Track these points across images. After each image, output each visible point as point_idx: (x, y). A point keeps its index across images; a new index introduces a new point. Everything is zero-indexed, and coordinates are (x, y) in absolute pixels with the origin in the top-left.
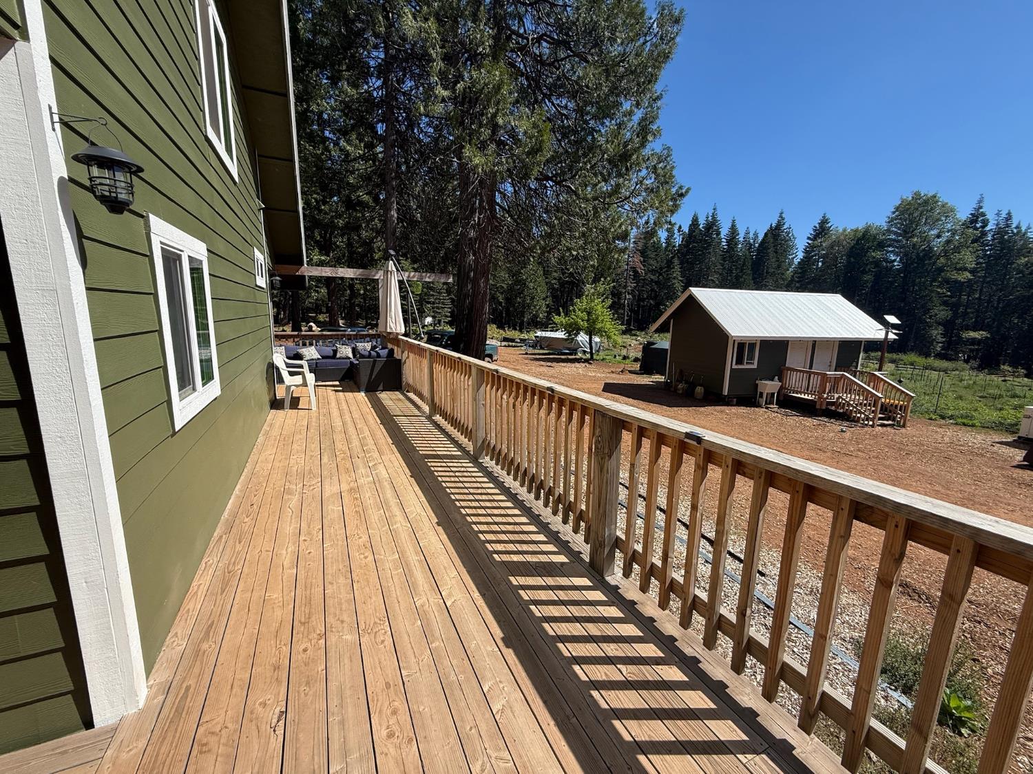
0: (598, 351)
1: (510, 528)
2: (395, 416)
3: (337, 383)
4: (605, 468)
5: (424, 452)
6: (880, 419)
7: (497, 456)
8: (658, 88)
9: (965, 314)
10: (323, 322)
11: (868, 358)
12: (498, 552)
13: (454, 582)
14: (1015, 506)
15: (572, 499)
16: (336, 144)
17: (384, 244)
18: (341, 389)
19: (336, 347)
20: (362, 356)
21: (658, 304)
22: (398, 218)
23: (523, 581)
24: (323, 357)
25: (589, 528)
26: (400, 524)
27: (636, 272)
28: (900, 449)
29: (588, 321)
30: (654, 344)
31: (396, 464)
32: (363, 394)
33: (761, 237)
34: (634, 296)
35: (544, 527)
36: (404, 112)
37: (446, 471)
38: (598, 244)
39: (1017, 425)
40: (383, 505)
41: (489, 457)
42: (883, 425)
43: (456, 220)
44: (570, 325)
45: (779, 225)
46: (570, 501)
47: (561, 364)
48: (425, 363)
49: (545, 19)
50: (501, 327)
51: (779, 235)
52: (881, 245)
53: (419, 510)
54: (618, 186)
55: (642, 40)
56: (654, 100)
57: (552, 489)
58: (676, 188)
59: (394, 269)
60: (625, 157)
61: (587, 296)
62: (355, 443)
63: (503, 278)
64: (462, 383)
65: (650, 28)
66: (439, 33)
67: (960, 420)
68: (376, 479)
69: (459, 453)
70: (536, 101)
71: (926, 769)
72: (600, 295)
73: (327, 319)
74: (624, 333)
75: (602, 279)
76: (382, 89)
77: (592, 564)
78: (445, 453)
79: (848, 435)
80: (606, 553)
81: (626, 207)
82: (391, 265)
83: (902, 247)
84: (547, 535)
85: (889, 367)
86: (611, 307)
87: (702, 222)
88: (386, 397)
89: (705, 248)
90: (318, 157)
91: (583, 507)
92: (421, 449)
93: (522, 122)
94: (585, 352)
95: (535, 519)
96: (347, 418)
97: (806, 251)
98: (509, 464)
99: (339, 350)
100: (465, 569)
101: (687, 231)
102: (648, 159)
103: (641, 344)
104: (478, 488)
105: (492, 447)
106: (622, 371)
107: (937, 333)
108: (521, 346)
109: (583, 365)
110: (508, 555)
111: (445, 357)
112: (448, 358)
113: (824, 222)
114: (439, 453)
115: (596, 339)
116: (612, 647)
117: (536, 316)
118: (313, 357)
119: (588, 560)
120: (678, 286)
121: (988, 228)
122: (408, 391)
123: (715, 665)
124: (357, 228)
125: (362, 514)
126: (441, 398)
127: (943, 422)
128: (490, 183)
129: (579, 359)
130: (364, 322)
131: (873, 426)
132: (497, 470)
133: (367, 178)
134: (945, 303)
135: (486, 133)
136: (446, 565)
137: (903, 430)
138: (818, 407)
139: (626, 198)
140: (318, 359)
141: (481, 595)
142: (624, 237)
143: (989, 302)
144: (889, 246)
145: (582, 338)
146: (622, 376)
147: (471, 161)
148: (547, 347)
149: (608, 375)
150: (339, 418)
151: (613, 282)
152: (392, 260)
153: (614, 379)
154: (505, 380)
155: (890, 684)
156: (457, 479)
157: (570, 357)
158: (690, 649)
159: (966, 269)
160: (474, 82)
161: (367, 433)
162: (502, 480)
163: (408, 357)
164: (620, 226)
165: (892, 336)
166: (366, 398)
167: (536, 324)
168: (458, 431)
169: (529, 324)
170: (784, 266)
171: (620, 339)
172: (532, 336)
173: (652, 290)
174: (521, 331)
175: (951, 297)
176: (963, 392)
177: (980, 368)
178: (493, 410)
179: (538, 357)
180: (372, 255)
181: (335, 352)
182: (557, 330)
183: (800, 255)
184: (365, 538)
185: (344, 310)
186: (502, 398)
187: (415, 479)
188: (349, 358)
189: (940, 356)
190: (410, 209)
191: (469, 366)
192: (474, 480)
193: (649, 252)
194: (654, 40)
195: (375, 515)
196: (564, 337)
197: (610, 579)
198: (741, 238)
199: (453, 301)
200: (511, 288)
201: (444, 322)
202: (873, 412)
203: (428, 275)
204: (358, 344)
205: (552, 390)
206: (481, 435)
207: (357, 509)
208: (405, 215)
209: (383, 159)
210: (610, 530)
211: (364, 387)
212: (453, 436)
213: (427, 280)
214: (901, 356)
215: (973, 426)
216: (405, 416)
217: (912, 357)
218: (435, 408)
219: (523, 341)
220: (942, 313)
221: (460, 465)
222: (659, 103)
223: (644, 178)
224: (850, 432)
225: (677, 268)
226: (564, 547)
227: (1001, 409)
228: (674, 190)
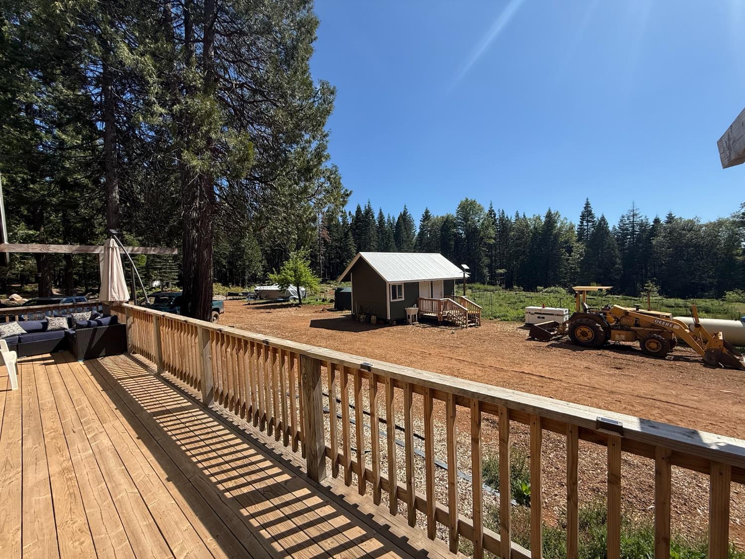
0: (305, 297)
1: (239, 463)
2: (119, 379)
3: (49, 355)
4: (312, 398)
5: (152, 411)
6: (469, 323)
7: (224, 399)
8: (325, 129)
9: (496, 260)
10: (30, 292)
11: (459, 287)
12: (228, 490)
13: (186, 534)
14: (530, 361)
15: (290, 425)
16: (48, 132)
17: (106, 221)
18: (53, 361)
19: (47, 319)
20: (81, 326)
21: (342, 262)
22: (120, 199)
23: (253, 509)
24: (29, 332)
25: (305, 445)
26: (126, 492)
27: (325, 241)
28: (480, 339)
29: (295, 276)
30: (342, 289)
31: (121, 429)
32: (81, 362)
33: (396, 220)
34: (325, 257)
35: (269, 453)
36: (125, 116)
37: (175, 424)
38: (296, 224)
39: (524, 317)
40: (105, 476)
41: (218, 402)
42: (471, 326)
43: (179, 204)
44: (282, 280)
45: (405, 213)
46: (289, 427)
47: (277, 309)
48: (152, 327)
49: (245, 74)
50: (225, 284)
51: (406, 219)
52: (455, 226)
53: (147, 470)
54: (306, 188)
55: (312, 100)
56: (324, 136)
57: (274, 420)
58: (344, 190)
59: (116, 245)
60: (308, 170)
61: (292, 259)
62: (70, 417)
63: (225, 247)
64: (189, 342)
65: (316, 94)
66: (155, 67)
67: (502, 318)
68: (96, 450)
69: (189, 404)
70: (242, 125)
71: (512, 549)
72: (301, 258)
73: (37, 289)
74: (322, 283)
75: (302, 247)
76: (101, 95)
77: (309, 474)
78: (175, 406)
79: (455, 335)
80: (319, 463)
81: (313, 200)
82: (113, 242)
83: (464, 226)
84: (273, 459)
85: (469, 291)
86: (310, 266)
87: (363, 209)
88: (108, 362)
89: (366, 226)
90: (27, 143)
91: (299, 429)
92: (149, 407)
93: (232, 139)
94: (295, 299)
95: (261, 448)
96: (61, 391)
97: (420, 228)
98: (236, 405)
99: (51, 322)
100: (197, 518)
101: (355, 215)
102: (324, 172)
103: (334, 289)
104: (208, 433)
105: (220, 393)
106: (323, 310)
107: (486, 271)
108: (245, 299)
109: (295, 308)
110: (238, 490)
111: (172, 321)
112: (175, 321)
113: (427, 212)
114: (168, 408)
115: (302, 289)
116: (329, 542)
117: (255, 275)
118: (14, 333)
119: (306, 472)
120: (353, 250)
121: (496, 218)
122: (134, 353)
123: (399, 526)
124: (75, 206)
125: (78, 495)
126: (169, 356)
127: (496, 320)
128: (208, 180)
129: (291, 305)
130: (84, 289)
131: (466, 328)
132: (227, 412)
133: (86, 165)
134: (486, 255)
135: (201, 143)
136: (177, 519)
137: (480, 328)
138: (439, 320)
139: (313, 195)
140: (22, 334)
141: (214, 538)
142: (314, 219)
143: (503, 254)
144: (459, 226)
145: (292, 288)
146: (323, 314)
147: (190, 163)
148: (266, 297)
149: (313, 314)
150: (50, 394)
151: (310, 248)
152: (114, 238)
153: (317, 317)
154: (228, 337)
155: (496, 489)
156: (187, 430)
157: (284, 303)
158: (383, 520)
159: (492, 238)
160: (188, 107)
161: (85, 403)
162: (231, 420)
163: (133, 322)
164: (310, 214)
165: (467, 276)
166: (85, 367)
167: (255, 280)
168: (188, 384)
169: (249, 280)
170: (411, 236)
171: (318, 288)
172: (253, 289)
173: (337, 253)
174: (243, 286)
175: (489, 252)
176: (501, 302)
177: (506, 288)
178: (219, 362)
179: (258, 306)
180: (91, 230)
181: (45, 325)
182: (272, 284)
183: (418, 231)
184: (81, 521)
185: (59, 279)
186: (226, 352)
187: (142, 441)
188: (64, 329)
189: (490, 283)
190: (133, 193)
191: (195, 327)
192: (204, 426)
193: (332, 228)
194: (320, 101)
195: (94, 492)
196: (278, 289)
197: (324, 483)
198: (386, 219)
199: (180, 267)
200: (232, 255)
201: (172, 284)
202: (465, 319)
203: (153, 248)
204: (74, 315)
205: (266, 342)
206: (209, 384)
207: (71, 491)
208: (127, 196)
209: (103, 150)
210: (320, 443)
211: (83, 356)
212: (182, 389)
213: (152, 253)
214: (473, 285)
215: (508, 320)
216: (131, 378)
217: (477, 285)
218: (163, 366)
219: (245, 294)
220: (486, 261)
221: (190, 415)
222: (327, 139)
223: (323, 183)
224: (457, 332)
225: (351, 238)
226: (286, 466)
227: (517, 309)
228: (342, 192)
